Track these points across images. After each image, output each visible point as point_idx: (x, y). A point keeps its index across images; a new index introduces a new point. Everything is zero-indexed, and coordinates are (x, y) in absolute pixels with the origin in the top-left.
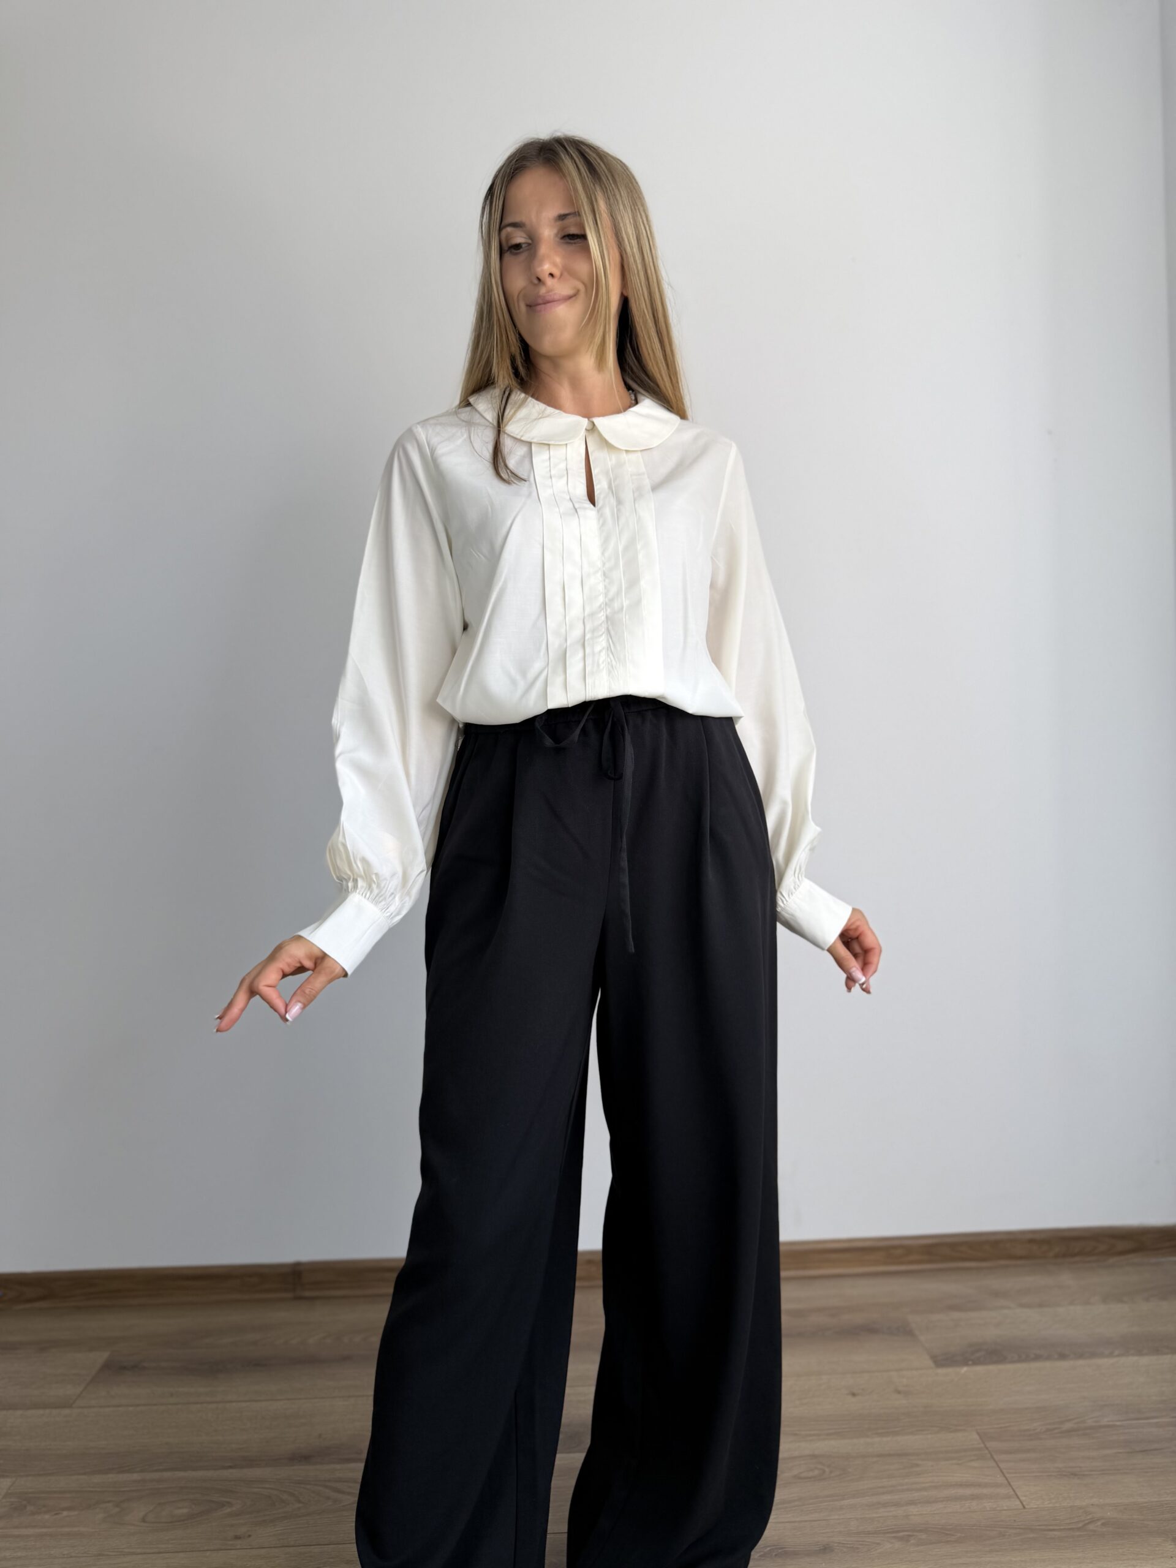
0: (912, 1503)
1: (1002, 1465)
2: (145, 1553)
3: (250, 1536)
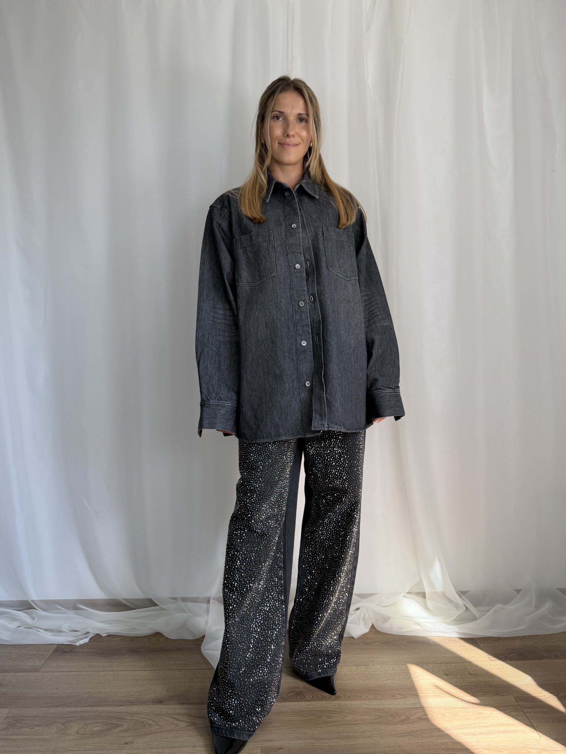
0: (481, 734)
1: (527, 715)
2: (78, 750)
3: (133, 743)
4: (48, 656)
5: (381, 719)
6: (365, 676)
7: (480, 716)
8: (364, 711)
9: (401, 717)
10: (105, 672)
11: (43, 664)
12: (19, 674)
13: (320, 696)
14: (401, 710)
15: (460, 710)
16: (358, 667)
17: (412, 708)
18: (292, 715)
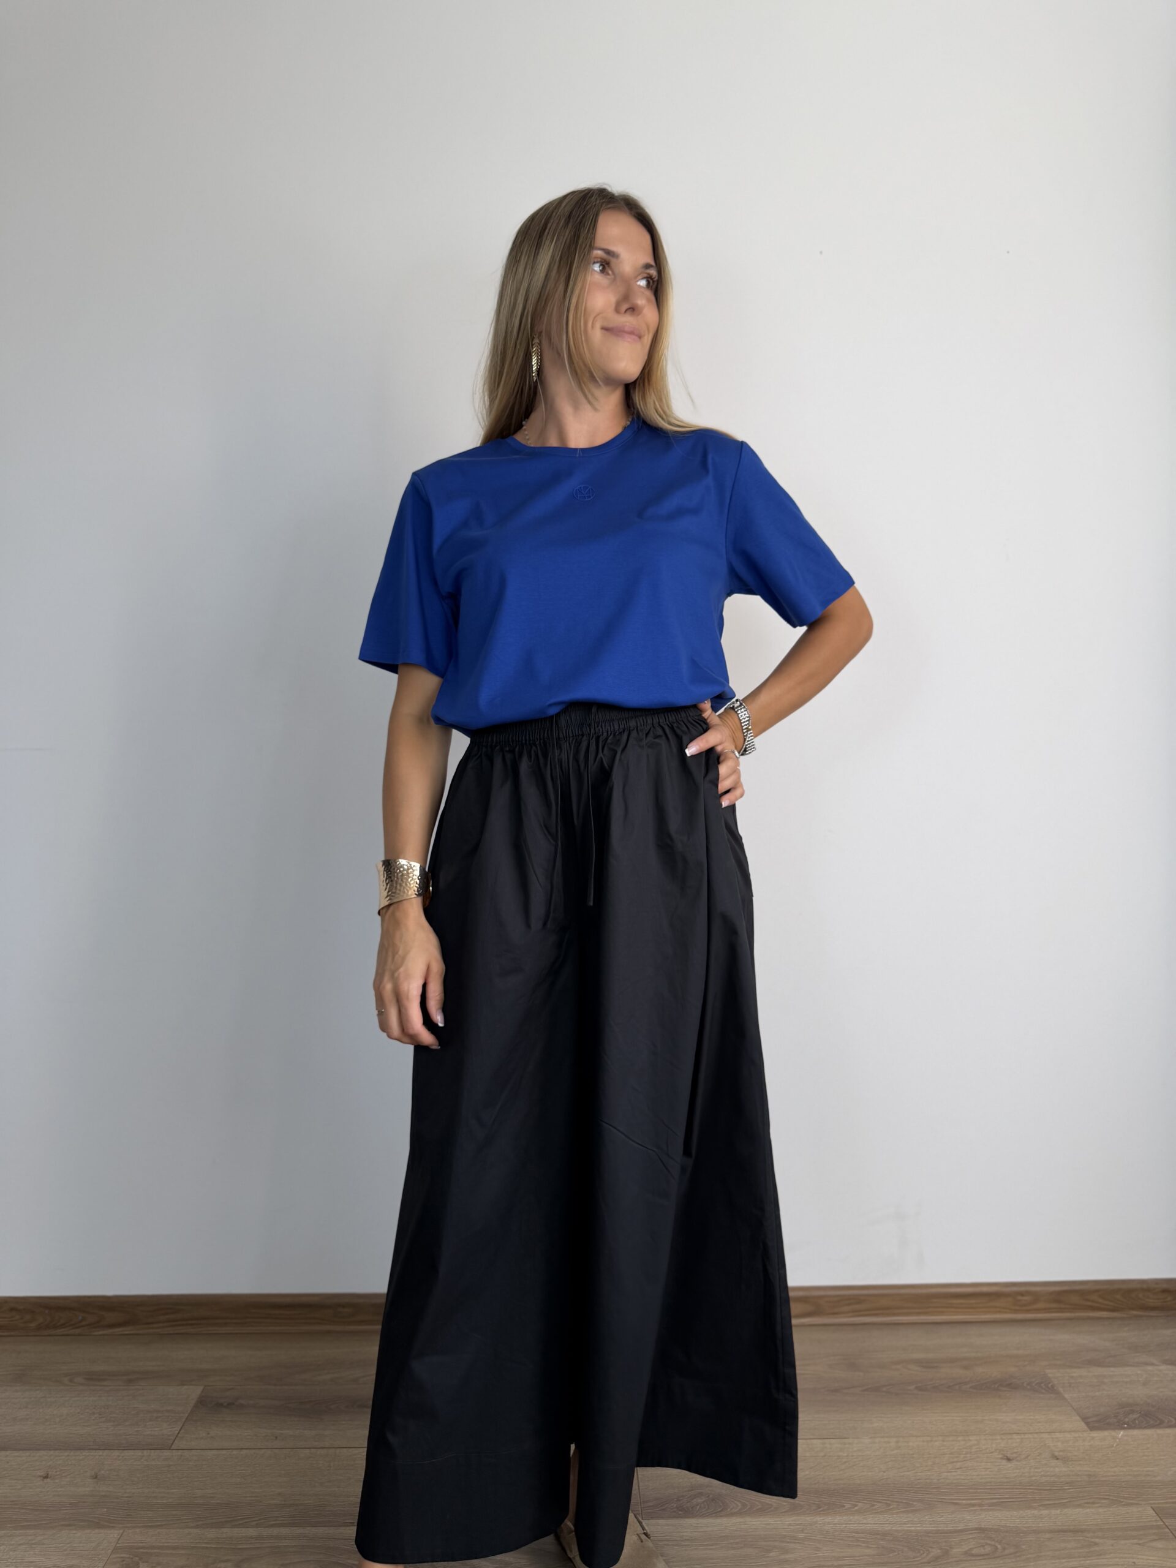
4: (187, 1415)
5: (891, 1555)
6: (844, 1460)
7: (1092, 1549)
8: (853, 1537)
9: (930, 1549)
10: (307, 1451)
11: (177, 1432)
12: (131, 1453)
13: (757, 1503)
14: (929, 1537)
15: (1048, 1536)
16: (826, 1441)
17: (950, 1532)
18: (707, 1545)
